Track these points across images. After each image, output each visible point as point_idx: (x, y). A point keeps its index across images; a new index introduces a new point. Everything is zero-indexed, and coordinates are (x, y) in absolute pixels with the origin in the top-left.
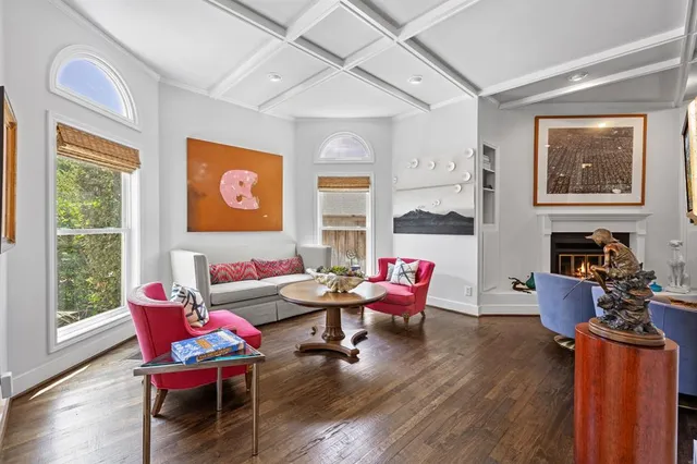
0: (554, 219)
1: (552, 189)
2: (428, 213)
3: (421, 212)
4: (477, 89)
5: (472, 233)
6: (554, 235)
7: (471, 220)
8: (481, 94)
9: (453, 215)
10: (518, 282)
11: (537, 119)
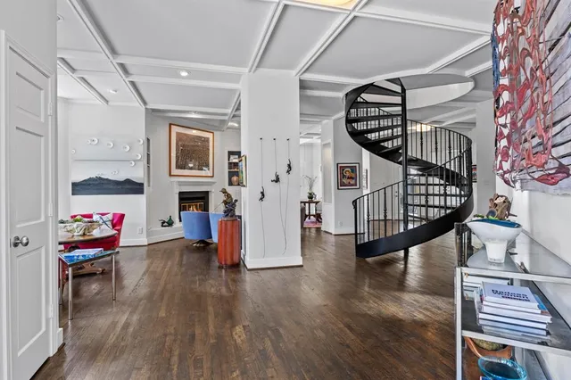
0: (180, 184)
1: (178, 167)
2: (107, 179)
3: (100, 178)
4: (145, 103)
5: (143, 193)
6: (180, 193)
7: (142, 185)
8: (148, 107)
9: (128, 181)
10: (164, 222)
11: (170, 125)
